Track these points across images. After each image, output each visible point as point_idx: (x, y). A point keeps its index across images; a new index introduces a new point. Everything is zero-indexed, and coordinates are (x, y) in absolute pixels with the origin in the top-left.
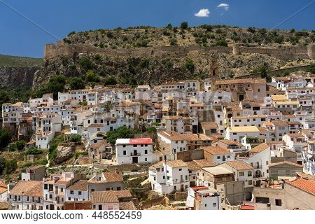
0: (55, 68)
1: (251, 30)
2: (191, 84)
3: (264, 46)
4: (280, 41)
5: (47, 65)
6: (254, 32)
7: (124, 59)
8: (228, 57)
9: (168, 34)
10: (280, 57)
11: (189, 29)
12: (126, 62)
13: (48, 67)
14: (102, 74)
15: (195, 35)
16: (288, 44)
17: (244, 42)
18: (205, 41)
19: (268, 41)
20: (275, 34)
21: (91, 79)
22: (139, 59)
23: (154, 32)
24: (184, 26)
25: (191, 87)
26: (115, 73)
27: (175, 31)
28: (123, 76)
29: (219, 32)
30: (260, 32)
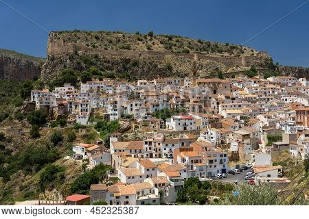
0: (61, 62)
1: (199, 41)
2: (177, 81)
3: (211, 55)
4: (221, 52)
5: (53, 59)
6: (202, 43)
7: (118, 58)
8: (192, 61)
9: (141, 40)
10: (224, 63)
11: (155, 37)
12: (120, 61)
13: (55, 61)
14: (102, 70)
15: (162, 43)
16: (226, 54)
17: (197, 50)
18: (171, 48)
19: (213, 51)
20: (216, 46)
21: (95, 73)
22: (129, 59)
23: (129, 37)
24: (151, 35)
25: (177, 82)
26: (112, 69)
27: (146, 38)
28: (118, 71)
29: (177, 41)
30: (206, 43)
